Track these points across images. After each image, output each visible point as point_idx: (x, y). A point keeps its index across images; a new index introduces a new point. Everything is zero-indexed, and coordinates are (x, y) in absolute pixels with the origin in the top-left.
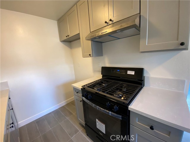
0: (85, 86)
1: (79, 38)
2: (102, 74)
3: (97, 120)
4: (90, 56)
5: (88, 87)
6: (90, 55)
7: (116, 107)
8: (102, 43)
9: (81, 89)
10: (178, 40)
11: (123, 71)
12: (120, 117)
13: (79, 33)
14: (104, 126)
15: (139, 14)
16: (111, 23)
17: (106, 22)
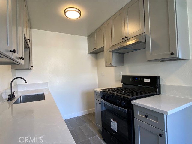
0: (104, 89)
1: (103, 51)
2: (122, 83)
3: (111, 119)
4: (111, 65)
7: (123, 103)
8: (123, 54)
9: (101, 91)
10: (170, 51)
11: (140, 79)
12: (126, 110)
13: (104, 47)
14: (116, 123)
15: (145, 33)
16: (126, 39)
17: (123, 39)
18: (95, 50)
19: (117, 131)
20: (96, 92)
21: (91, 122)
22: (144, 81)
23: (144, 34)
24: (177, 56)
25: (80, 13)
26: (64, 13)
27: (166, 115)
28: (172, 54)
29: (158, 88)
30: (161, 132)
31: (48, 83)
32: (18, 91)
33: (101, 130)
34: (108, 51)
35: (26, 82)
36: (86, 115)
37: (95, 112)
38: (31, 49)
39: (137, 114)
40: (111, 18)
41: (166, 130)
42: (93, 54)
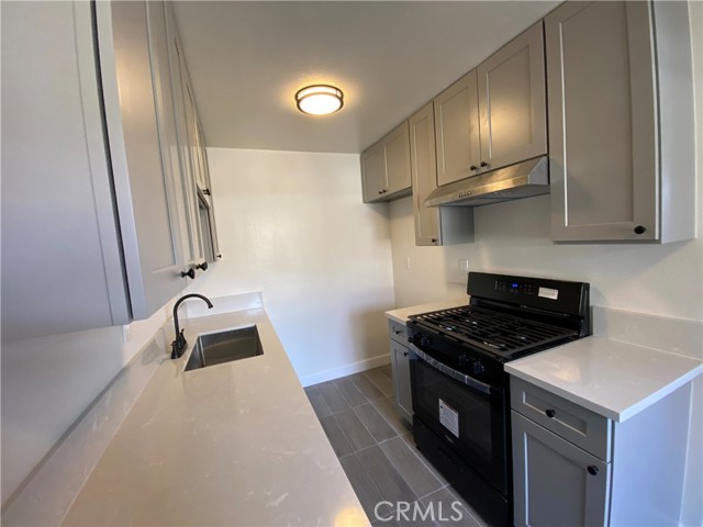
0: (416, 316)
2: (468, 293)
3: (441, 402)
4: (435, 243)
5: (427, 320)
6: (434, 241)
7: (479, 366)
8: (472, 207)
9: (408, 322)
10: (632, 220)
11: (527, 288)
12: (486, 387)
13: (411, 187)
14: (456, 415)
15: (547, 155)
16: (484, 170)
17: (473, 168)
18: (383, 195)
19: (457, 435)
20: (393, 323)
21: (378, 394)
22: (540, 295)
23: (545, 158)
24: (657, 238)
25: (341, 99)
26: (295, 103)
27: (613, 423)
28: (639, 230)
29: (583, 318)
30: (592, 461)
31: (260, 293)
32: (189, 317)
33: (412, 423)
34: (428, 204)
35: (210, 306)
36: (365, 372)
37: (390, 365)
38: (211, 211)
39: (521, 400)
40: (432, 102)
41: (609, 459)
42: (379, 205)
